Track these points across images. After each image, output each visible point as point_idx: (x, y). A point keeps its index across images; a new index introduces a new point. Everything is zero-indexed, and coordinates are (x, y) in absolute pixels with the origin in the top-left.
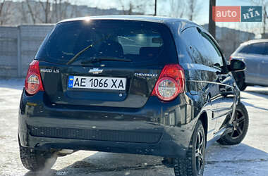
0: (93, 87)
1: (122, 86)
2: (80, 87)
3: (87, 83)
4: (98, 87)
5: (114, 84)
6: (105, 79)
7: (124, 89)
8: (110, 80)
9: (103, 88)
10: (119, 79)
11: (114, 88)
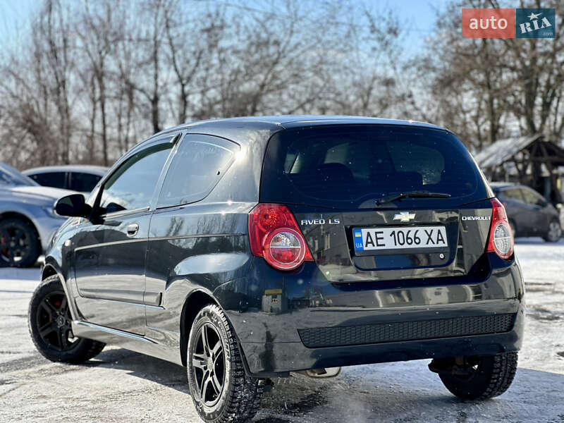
0: (399, 246)
1: (442, 240)
2: (376, 248)
3: (387, 240)
4: (406, 246)
5: (430, 238)
6: (413, 229)
7: (446, 245)
8: (422, 232)
9: (414, 246)
10: (436, 229)
11: (431, 245)
